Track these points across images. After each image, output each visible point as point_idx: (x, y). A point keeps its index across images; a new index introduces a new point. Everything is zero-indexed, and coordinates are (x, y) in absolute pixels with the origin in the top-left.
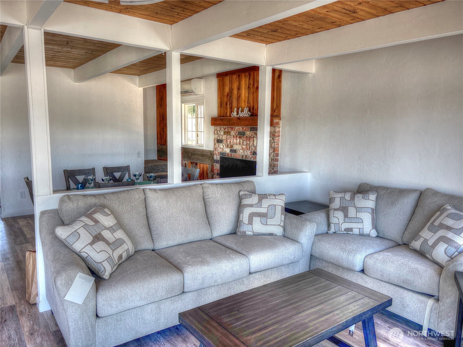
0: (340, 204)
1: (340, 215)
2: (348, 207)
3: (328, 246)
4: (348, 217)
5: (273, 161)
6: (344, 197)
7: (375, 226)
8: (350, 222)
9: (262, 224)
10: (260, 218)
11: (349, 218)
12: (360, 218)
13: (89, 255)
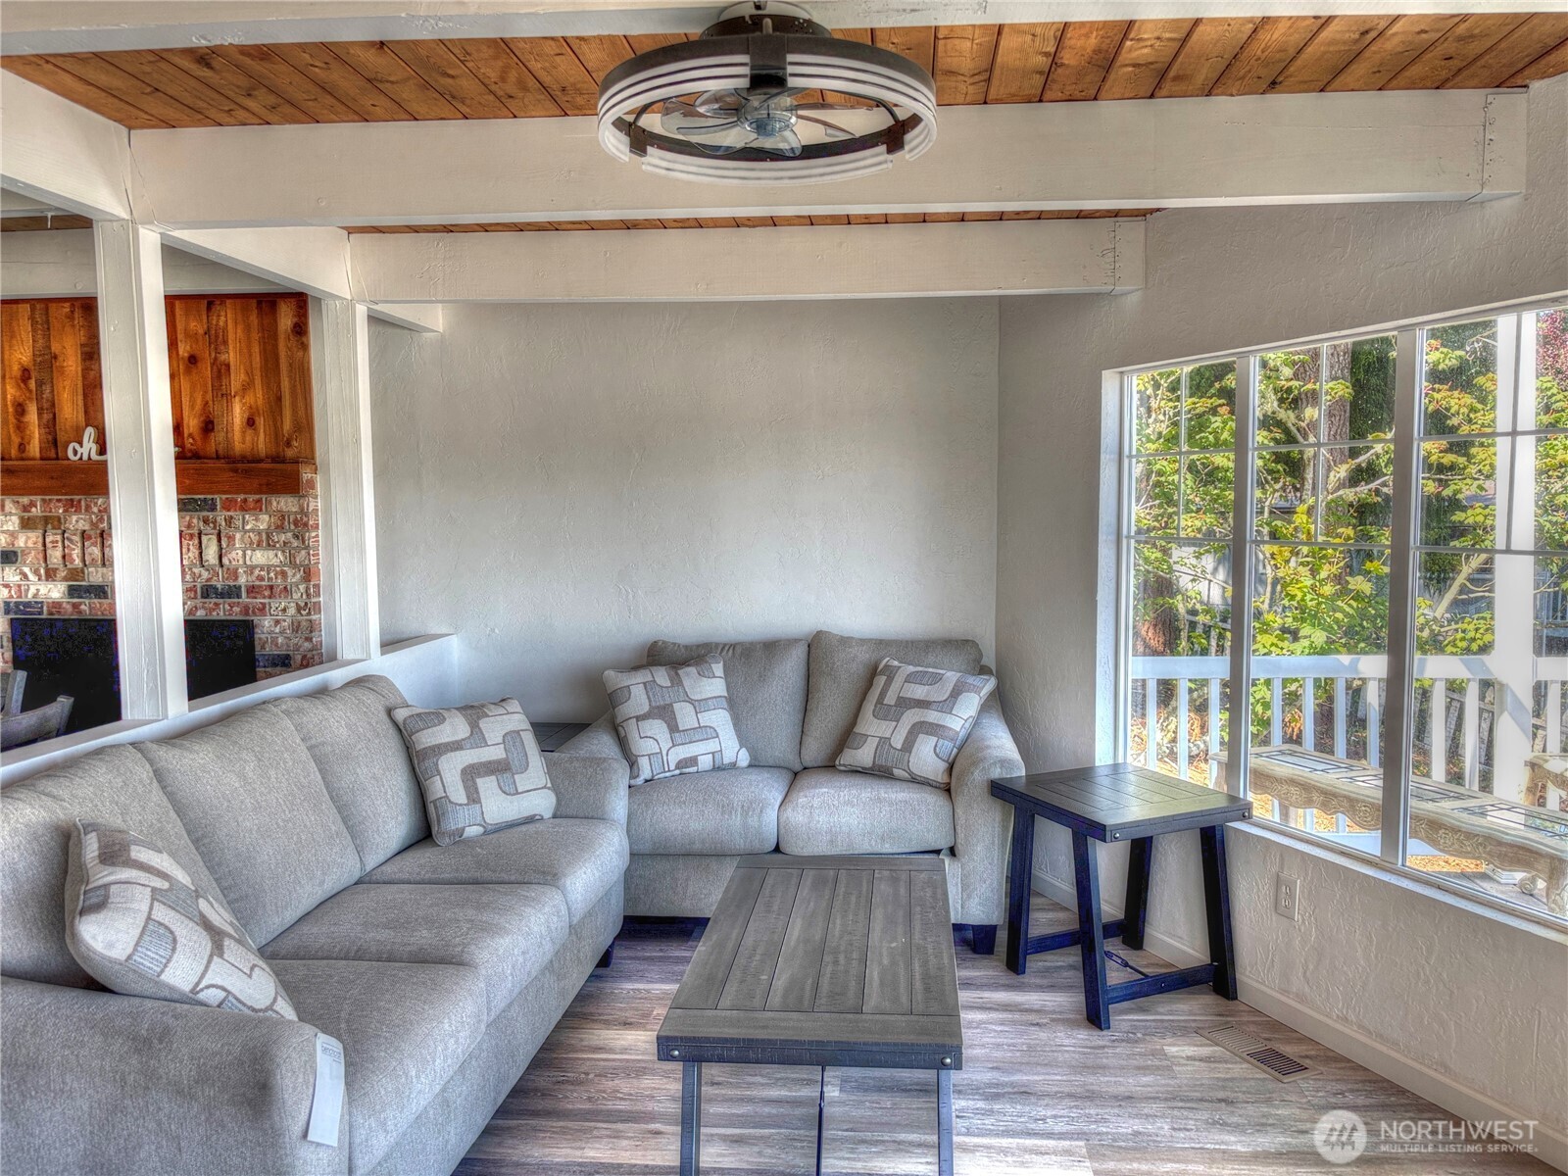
0: (650, 701)
1: (657, 728)
2: (671, 705)
3: (679, 811)
4: (678, 731)
5: (303, 613)
6: (655, 681)
7: (743, 740)
8: (690, 742)
9: (504, 792)
10: (493, 778)
11: (683, 731)
12: (710, 727)
13: (229, 992)
